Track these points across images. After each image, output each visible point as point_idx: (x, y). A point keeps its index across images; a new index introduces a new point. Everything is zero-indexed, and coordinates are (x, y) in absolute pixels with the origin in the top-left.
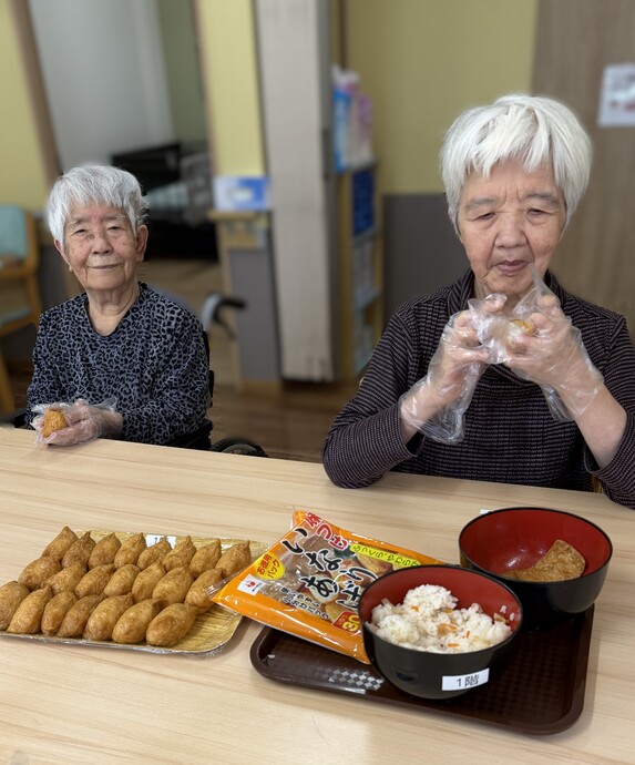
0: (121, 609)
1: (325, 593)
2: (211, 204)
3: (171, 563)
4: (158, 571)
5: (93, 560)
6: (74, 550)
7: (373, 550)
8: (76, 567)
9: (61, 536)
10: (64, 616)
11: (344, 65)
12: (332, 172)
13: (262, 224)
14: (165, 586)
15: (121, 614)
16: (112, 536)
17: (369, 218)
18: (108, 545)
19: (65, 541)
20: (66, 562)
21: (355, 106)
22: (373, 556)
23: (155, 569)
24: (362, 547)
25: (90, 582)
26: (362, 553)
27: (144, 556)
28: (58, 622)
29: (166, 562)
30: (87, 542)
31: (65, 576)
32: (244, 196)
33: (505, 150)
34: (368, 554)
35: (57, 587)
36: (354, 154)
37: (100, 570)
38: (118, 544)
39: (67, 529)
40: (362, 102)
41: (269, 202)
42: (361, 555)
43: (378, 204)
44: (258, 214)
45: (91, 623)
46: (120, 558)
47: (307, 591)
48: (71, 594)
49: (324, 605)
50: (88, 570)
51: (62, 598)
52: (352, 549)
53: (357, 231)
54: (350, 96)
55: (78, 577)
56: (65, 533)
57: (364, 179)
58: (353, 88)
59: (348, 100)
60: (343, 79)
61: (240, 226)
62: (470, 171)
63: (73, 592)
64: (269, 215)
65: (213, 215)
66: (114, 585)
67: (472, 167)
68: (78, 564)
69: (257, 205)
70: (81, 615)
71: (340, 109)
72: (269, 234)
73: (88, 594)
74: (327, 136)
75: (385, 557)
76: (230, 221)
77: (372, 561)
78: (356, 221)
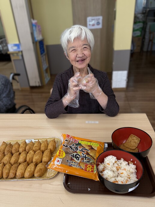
0: (25, 167)
1: (78, 159)
2: (8, 50)
3: (36, 149)
4: (33, 153)
5: (13, 151)
6: (7, 149)
7: (85, 142)
8: (9, 155)
9: (3, 145)
10: (9, 172)
11: (33, 19)
12: (34, 42)
13: (20, 54)
14: (36, 158)
15: (26, 169)
16: (17, 143)
17: (44, 50)
18: (17, 146)
19: (4, 146)
20: (6, 153)
21: (37, 27)
22: (86, 144)
23: (31, 152)
24: (82, 141)
25: (14, 159)
26: (83, 143)
27: (27, 148)
28: (8, 175)
29: (34, 149)
30: (10, 146)
31: (6, 158)
32: (15, 48)
33: (76, 35)
34: (84, 143)
35: (5, 162)
36: (39, 38)
37: (16, 155)
38: (19, 145)
39: (4, 142)
40: (39, 26)
41: (21, 49)
42: (83, 144)
43: (45, 47)
44: (19, 52)
45: (18, 174)
46: (21, 150)
47: (73, 160)
48: (10, 164)
49: (79, 163)
50: (12, 155)
51: (7, 166)
52: (80, 143)
53: (42, 54)
54: (36, 25)
55: (10, 158)
56: (3, 143)
57: (41, 42)
58: (36, 23)
59: (36, 26)
60: (34, 22)
61: (15, 55)
62: (69, 41)
63: (10, 163)
64: (22, 52)
65: (9, 53)
66: (21, 159)
67: (69, 40)
68: (9, 153)
69: (19, 50)
70: (14, 172)
71: (34, 28)
72: (22, 56)
73: (15, 163)
74: (32, 34)
75: (89, 144)
76: (13, 54)
77: (86, 145)
78: (41, 51)
